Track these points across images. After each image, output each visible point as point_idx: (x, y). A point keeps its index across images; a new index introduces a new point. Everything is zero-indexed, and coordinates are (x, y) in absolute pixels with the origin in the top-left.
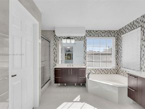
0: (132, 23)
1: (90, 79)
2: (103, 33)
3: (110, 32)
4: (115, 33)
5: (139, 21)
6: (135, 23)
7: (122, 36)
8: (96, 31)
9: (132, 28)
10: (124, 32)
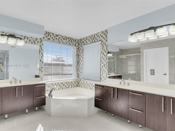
0: (93, 36)
1: (53, 97)
2: (64, 39)
3: (71, 39)
4: (76, 42)
5: (100, 36)
6: (96, 37)
7: (83, 46)
8: (57, 36)
9: (94, 41)
10: (86, 43)
